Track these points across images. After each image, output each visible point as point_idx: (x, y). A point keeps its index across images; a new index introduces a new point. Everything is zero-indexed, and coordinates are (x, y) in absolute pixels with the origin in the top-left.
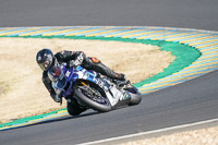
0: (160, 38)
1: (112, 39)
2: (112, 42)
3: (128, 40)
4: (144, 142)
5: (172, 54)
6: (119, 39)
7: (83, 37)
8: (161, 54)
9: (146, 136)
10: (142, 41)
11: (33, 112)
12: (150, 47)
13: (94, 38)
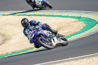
0: (79, 16)
1: (57, 16)
2: (58, 18)
3: (64, 16)
4: (72, 62)
5: (84, 23)
6: (60, 16)
7: (44, 15)
8: (79, 23)
9: (73, 60)
10: (71, 17)
11: (22, 49)
12: (74, 20)
13: (49, 16)
